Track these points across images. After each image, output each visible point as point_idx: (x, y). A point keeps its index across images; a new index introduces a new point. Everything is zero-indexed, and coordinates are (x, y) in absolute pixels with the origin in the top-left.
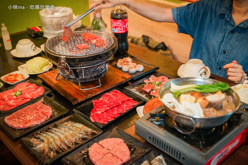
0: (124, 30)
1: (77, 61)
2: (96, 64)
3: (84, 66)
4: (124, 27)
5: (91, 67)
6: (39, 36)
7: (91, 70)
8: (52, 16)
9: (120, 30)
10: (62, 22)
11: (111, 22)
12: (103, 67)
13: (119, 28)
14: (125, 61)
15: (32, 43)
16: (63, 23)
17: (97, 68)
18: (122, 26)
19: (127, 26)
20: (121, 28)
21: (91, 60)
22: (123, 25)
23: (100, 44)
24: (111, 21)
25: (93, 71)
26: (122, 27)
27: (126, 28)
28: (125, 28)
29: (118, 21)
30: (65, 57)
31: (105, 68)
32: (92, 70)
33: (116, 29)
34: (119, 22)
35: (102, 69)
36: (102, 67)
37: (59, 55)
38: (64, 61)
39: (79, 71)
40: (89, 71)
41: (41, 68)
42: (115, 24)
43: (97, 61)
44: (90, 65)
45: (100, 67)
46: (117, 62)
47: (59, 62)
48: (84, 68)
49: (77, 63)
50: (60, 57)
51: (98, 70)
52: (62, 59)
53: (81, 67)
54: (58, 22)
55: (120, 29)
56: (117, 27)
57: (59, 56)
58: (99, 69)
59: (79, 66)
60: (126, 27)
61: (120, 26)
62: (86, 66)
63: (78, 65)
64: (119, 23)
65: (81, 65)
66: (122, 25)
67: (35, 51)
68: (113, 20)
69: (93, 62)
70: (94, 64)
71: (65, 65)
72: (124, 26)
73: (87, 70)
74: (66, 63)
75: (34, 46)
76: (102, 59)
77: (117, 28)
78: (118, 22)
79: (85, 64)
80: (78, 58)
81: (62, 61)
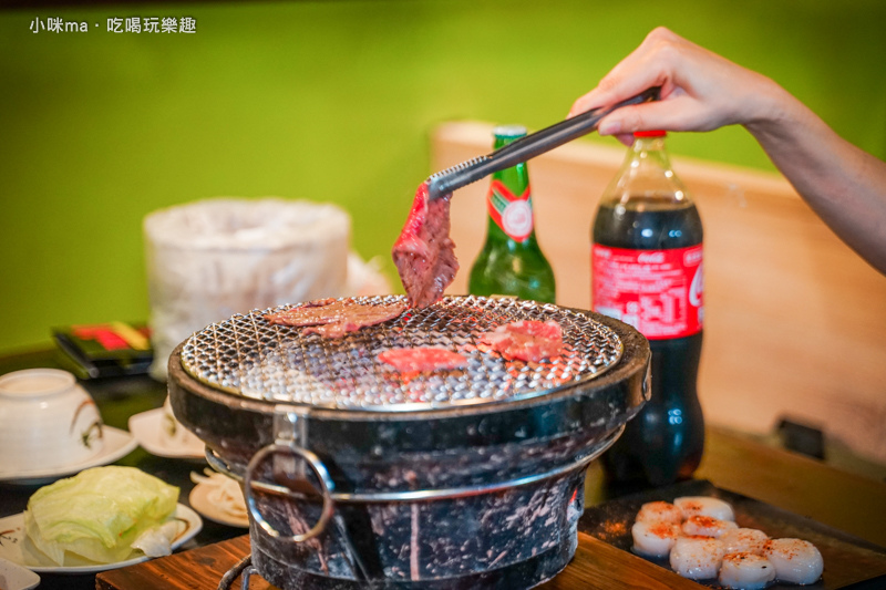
0: (677, 315)
1: (385, 444)
2: (507, 477)
3: (428, 487)
4: (677, 301)
5: (470, 499)
6: (124, 376)
7: (471, 521)
8: (222, 241)
9: (655, 319)
10: (280, 278)
11: (594, 269)
12: (547, 516)
13: (646, 302)
14: (689, 514)
15: (81, 395)
16: (289, 286)
17: (511, 513)
18: (666, 291)
19: (699, 296)
20: (659, 303)
21: (478, 441)
22: (673, 287)
23: (536, 351)
24: (595, 259)
25: (479, 533)
26: (663, 298)
27: (693, 312)
28: (683, 305)
29: (643, 257)
30: (304, 411)
31: (563, 523)
32: (475, 525)
33: (625, 311)
34: (647, 269)
35: (540, 529)
36: (542, 512)
37: (264, 402)
38: (297, 441)
39: (387, 529)
40: (453, 529)
41: (127, 534)
42: (619, 275)
43: (517, 457)
44: (467, 481)
45: (530, 513)
46: (632, 522)
47: (262, 446)
48: (420, 502)
49: (378, 458)
50: (270, 417)
51: (514, 527)
52: (286, 424)
53: (404, 487)
54: (255, 277)
55: (656, 311)
56: (633, 297)
57: (264, 409)
58: (520, 521)
59: (393, 482)
60: (694, 301)
61: (652, 289)
62: (440, 485)
63: (385, 470)
64: (648, 271)
65: (409, 475)
66: (667, 283)
67: (94, 442)
68: (605, 253)
69: (486, 459)
70: (489, 477)
71: (303, 465)
72: (680, 292)
73: (445, 523)
74: (312, 458)
75: (91, 414)
76: (551, 445)
77: (632, 306)
78: (644, 264)
79: (431, 465)
80: (388, 424)
81: (283, 441)
